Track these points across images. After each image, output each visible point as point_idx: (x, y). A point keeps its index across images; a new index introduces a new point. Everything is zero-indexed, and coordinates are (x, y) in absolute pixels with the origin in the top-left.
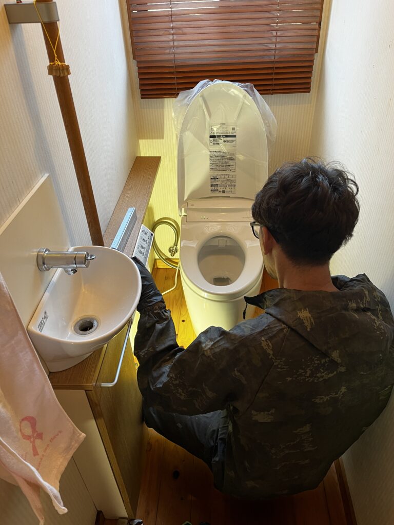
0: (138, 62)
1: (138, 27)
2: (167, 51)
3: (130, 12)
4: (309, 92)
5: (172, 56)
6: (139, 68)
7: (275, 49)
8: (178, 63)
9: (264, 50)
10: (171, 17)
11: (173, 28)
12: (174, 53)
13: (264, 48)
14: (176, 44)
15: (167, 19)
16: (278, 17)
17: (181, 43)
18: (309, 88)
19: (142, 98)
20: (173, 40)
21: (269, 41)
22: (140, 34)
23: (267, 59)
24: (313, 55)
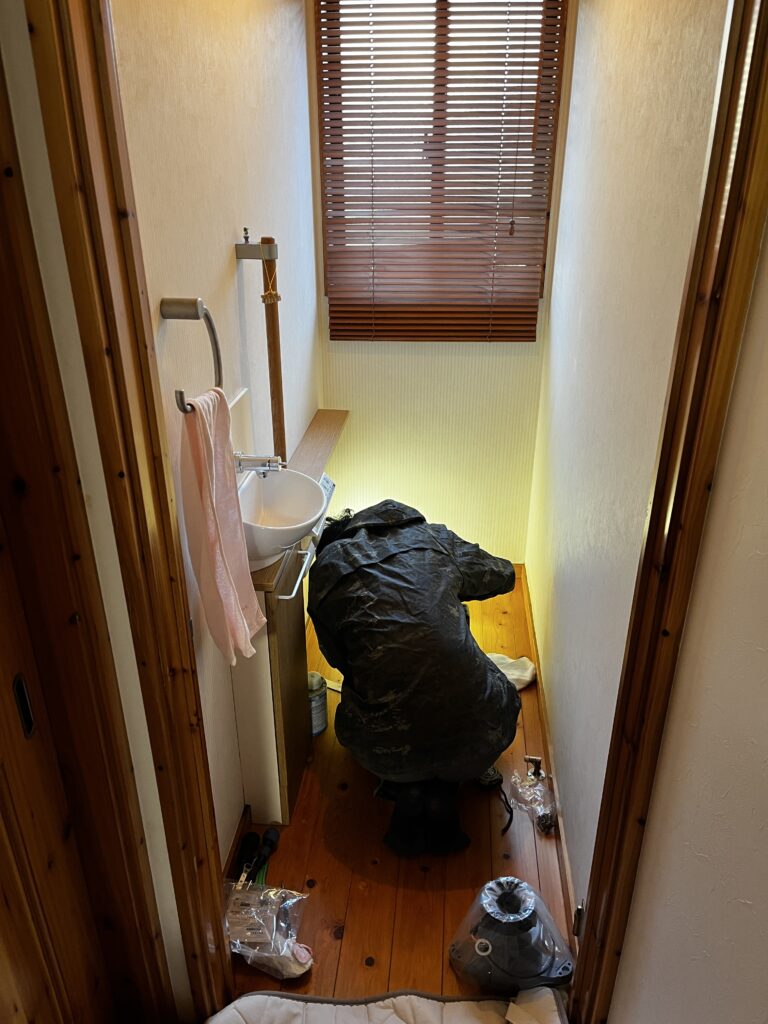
0: (330, 299)
1: (333, 262)
2: (365, 289)
3: (325, 245)
5: (371, 294)
6: (331, 305)
7: (492, 292)
8: (377, 302)
9: (480, 293)
10: (373, 252)
11: (373, 264)
12: (373, 291)
13: (481, 290)
14: (376, 281)
15: (368, 255)
16: (495, 258)
17: (382, 281)
18: (535, 337)
19: (331, 339)
20: (373, 278)
21: (485, 283)
22: (335, 269)
23: (483, 303)
24: (537, 300)
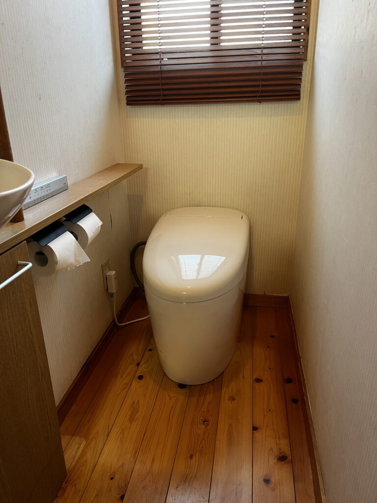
4: (299, 100)
19: (128, 104)
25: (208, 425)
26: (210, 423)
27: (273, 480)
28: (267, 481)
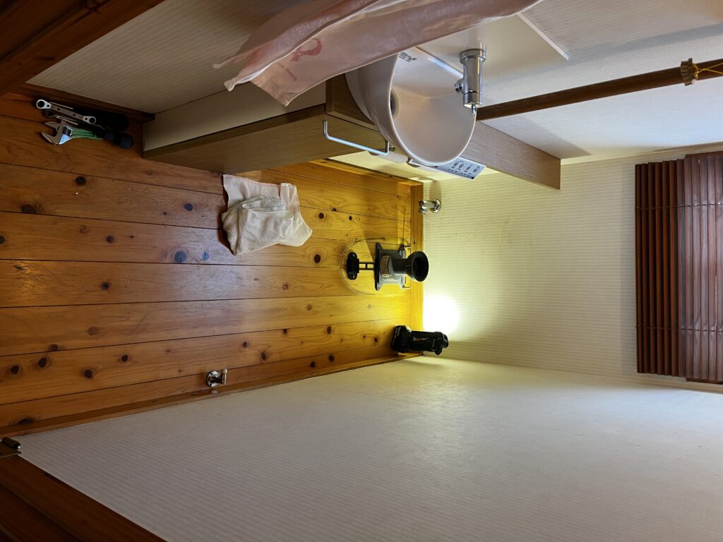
0: (682, 161)
2: (695, 198)
4: (638, 372)
5: (689, 203)
6: (675, 162)
7: (693, 330)
8: (680, 210)
9: (692, 316)
12: (692, 206)
13: (696, 317)
14: (704, 208)
17: (704, 215)
18: (643, 372)
19: (636, 165)
20: (708, 205)
21: (703, 322)
22: (717, 164)
23: (681, 319)
24: (685, 375)
25: (284, 289)
26: (286, 291)
27: (247, 349)
28: (245, 345)
